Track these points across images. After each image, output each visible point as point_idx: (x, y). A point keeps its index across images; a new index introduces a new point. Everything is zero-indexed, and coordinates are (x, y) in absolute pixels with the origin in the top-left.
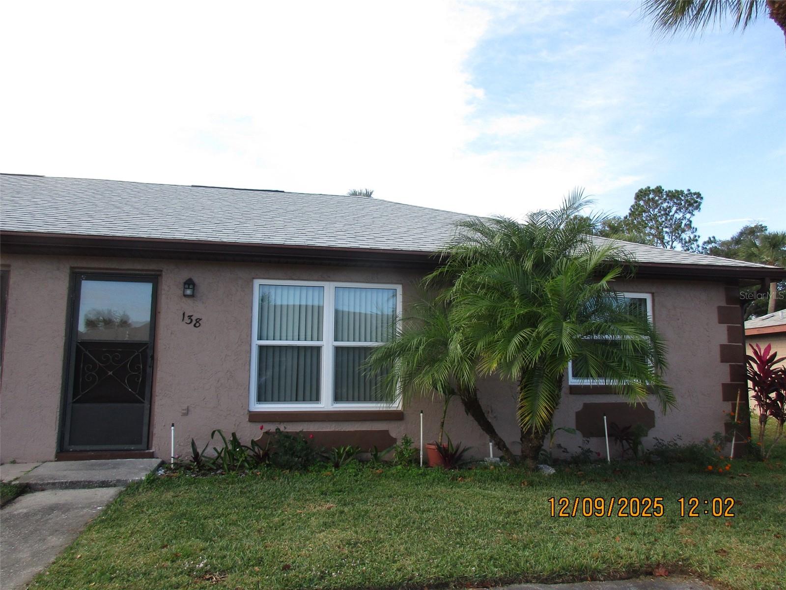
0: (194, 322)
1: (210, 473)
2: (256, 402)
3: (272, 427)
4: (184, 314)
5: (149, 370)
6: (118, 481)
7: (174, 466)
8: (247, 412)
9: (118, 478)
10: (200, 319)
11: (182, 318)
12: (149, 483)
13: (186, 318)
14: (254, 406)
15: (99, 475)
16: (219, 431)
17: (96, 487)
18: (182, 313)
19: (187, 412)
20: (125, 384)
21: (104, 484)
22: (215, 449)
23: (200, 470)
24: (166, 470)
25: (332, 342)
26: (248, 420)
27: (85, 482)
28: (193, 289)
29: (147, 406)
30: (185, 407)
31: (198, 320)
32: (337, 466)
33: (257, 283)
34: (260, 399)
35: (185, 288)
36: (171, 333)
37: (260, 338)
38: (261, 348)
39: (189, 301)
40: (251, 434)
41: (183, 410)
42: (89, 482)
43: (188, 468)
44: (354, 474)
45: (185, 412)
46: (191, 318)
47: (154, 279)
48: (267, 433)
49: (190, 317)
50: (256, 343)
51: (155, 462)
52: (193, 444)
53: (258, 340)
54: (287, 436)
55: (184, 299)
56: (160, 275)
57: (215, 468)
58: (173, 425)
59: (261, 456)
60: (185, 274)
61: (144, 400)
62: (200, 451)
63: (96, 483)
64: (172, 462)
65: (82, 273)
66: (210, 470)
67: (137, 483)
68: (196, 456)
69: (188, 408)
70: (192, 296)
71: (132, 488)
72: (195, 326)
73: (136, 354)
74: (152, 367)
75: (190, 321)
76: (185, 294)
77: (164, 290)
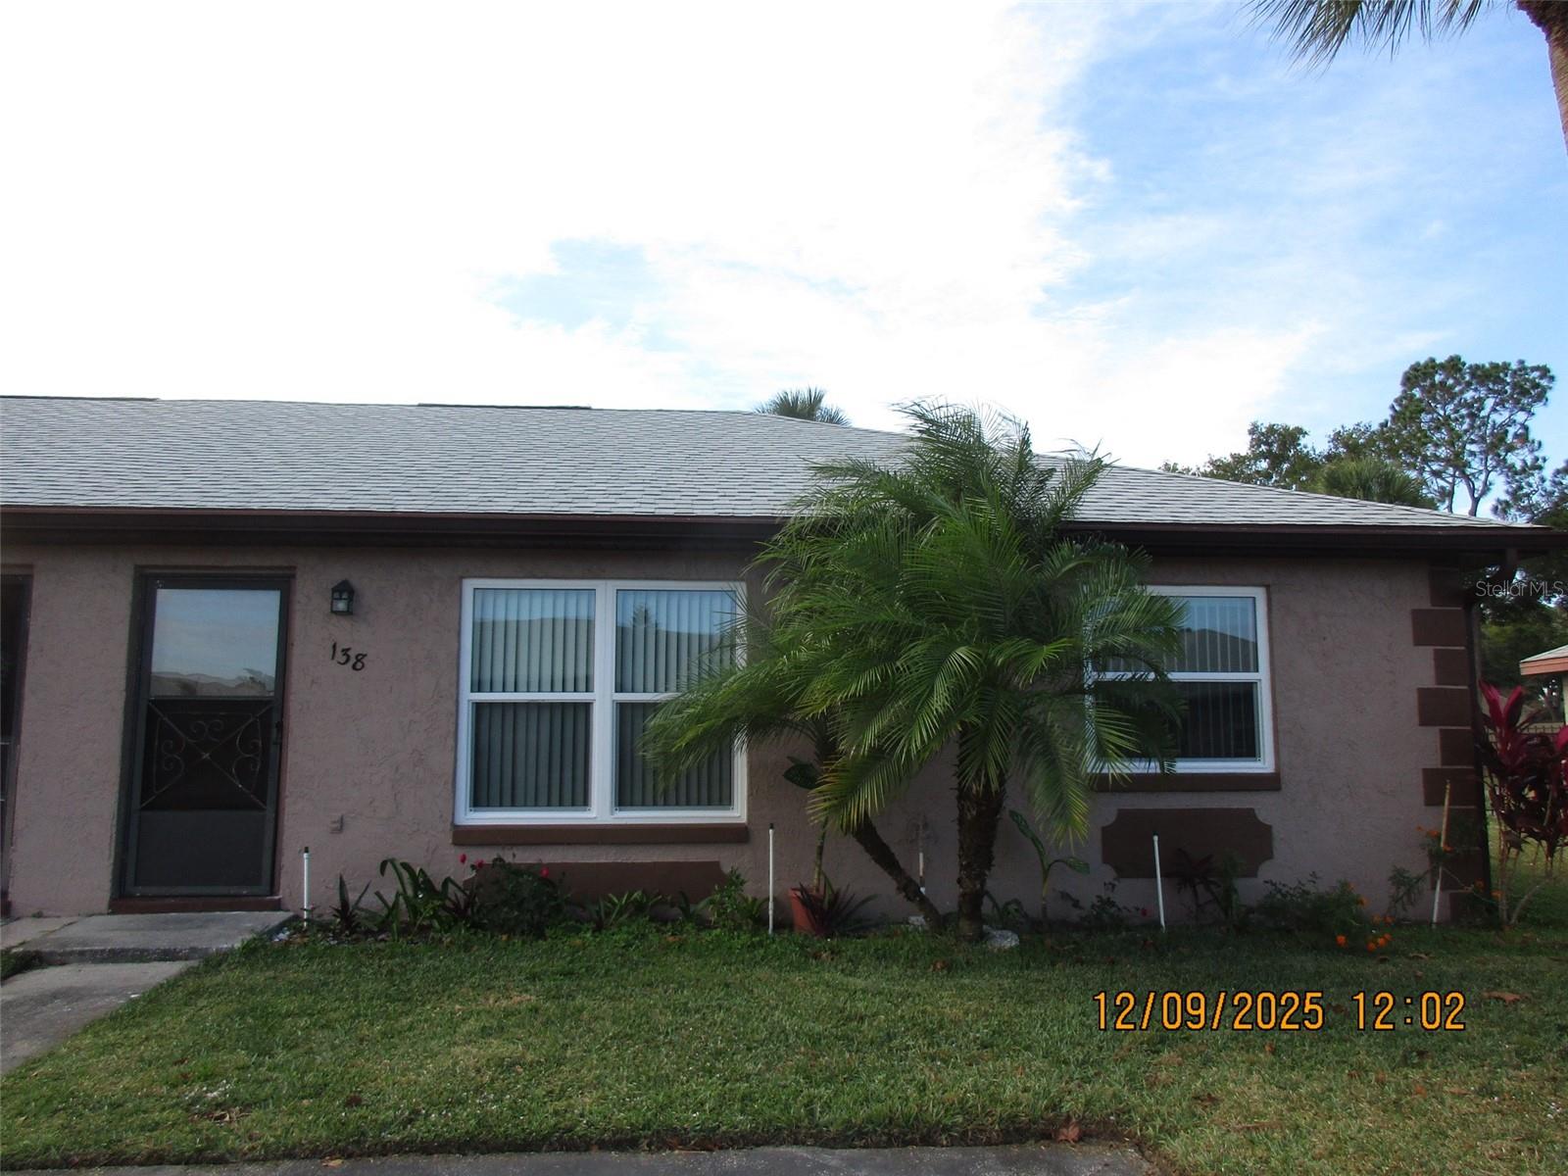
0: (353, 660)
1: (367, 938)
2: (468, 809)
3: (487, 856)
4: (334, 647)
5: (273, 749)
6: (193, 950)
7: (308, 925)
8: (448, 826)
9: (192, 945)
10: (365, 655)
11: (331, 653)
12: (245, 954)
13: (339, 653)
14: (466, 814)
15: (164, 940)
16: (392, 861)
17: (155, 960)
18: (331, 644)
19: (340, 827)
20: (231, 773)
21: (167, 955)
22: (378, 894)
23: (351, 933)
24: (292, 931)
25: (612, 696)
26: (451, 841)
27: (135, 950)
28: (350, 600)
29: (270, 814)
30: (337, 816)
31: (360, 658)
32: (599, 928)
33: (469, 585)
34: (478, 801)
35: (333, 599)
36: (313, 682)
37: (478, 686)
38: (479, 707)
39: (345, 623)
40: (452, 867)
41: (335, 822)
42: (143, 951)
43: (324, 928)
44: (623, 944)
45: (335, 826)
46: (349, 653)
47: (282, 583)
48: (479, 867)
49: (345, 651)
50: (468, 697)
51: (279, 917)
52: (342, 885)
53: (472, 691)
54: (516, 871)
55: (335, 618)
56: (293, 576)
57: (376, 929)
58: (307, 851)
59: (462, 907)
60: (336, 573)
61: (264, 803)
62: (352, 897)
63: (154, 953)
64: (305, 917)
65: (157, 576)
66: (368, 933)
67: (225, 953)
68: (345, 910)
69: (342, 819)
70: (348, 613)
71: (214, 962)
72: (354, 667)
73: (251, 721)
74: (281, 746)
75: (344, 658)
76: (334, 609)
77: (299, 602)
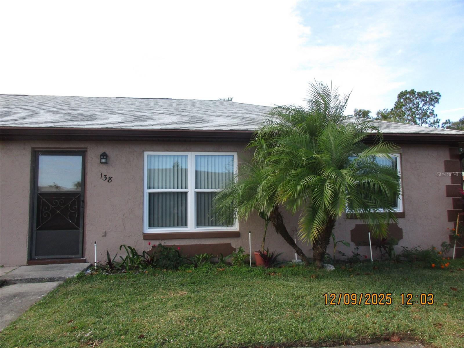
0: (108, 179)
1: (118, 272)
2: (148, 228)
3: (157, 243)
4: (101, 174)
5: (81, 209)
6: (60, 278)
7: (97, 268)
8: (142, 234)
9: (60, 276)
10: (112, 177)
11: (101, 177)
12: (78, 278)
13: (103, 177)
14: (147, 230)
15: (49, 274)
16: (124, 246)
17: (47, 281)
18: (101, 173)
19: (105, 235)
20: (68, 218)
21: (51, 280)
22: (121, 257)
23: (112, 270)
24: (92, 270)
25: (194, 190)
26: (143, 238)
27: (40, 278)
28: (106, 159)
29: (81, 231)
30: (104, 231)
31: (110, 178)
32: (196, 266)
33: (146, 154)
34: (150, 226)
35: (101, 158)
36: (94, 186)
37: (149, 188)
38: (150, 194)
39: (105, 166)
40: (144, 247)
41: (103, 233)
42: (42, 278)
43: (104, 269)
44: (206, 272)
45: (103, 234)
46: (106, 177)
47: (83, 153)
48: (154, 247)
49: (105, 176)
50: (147, 191)
51: (86, 265)
52: (108, 254)
53: (148, 189)
54: (166, 248)
55: (101, 165)
56: (86, 151)
57: (121, 269)
58: (95, 243)
59: (149, 261)
60: (101, 149)
61: (79, 227)
62: (112, 258)
63: (46, 279)
64: (96, 265)
65: (39, 151)
66: (118, 269)
67: (71, 279)
68: (110, 263)
69: (106, 232)
70: (106, 163)
71: (68, 282)
72: (108, 181)
73: (74, 199)
74: (84, 207)
75: (105, 178)
76: (101, 162)
77: (89, 160)
